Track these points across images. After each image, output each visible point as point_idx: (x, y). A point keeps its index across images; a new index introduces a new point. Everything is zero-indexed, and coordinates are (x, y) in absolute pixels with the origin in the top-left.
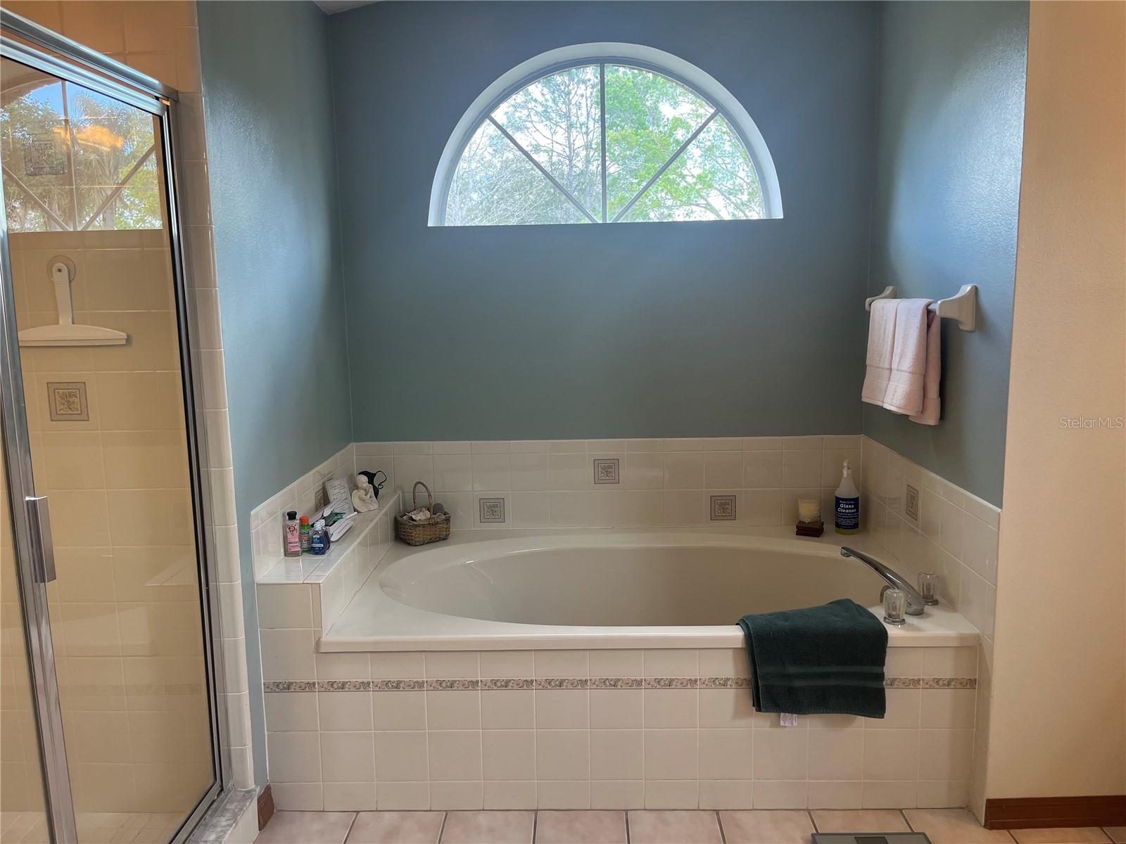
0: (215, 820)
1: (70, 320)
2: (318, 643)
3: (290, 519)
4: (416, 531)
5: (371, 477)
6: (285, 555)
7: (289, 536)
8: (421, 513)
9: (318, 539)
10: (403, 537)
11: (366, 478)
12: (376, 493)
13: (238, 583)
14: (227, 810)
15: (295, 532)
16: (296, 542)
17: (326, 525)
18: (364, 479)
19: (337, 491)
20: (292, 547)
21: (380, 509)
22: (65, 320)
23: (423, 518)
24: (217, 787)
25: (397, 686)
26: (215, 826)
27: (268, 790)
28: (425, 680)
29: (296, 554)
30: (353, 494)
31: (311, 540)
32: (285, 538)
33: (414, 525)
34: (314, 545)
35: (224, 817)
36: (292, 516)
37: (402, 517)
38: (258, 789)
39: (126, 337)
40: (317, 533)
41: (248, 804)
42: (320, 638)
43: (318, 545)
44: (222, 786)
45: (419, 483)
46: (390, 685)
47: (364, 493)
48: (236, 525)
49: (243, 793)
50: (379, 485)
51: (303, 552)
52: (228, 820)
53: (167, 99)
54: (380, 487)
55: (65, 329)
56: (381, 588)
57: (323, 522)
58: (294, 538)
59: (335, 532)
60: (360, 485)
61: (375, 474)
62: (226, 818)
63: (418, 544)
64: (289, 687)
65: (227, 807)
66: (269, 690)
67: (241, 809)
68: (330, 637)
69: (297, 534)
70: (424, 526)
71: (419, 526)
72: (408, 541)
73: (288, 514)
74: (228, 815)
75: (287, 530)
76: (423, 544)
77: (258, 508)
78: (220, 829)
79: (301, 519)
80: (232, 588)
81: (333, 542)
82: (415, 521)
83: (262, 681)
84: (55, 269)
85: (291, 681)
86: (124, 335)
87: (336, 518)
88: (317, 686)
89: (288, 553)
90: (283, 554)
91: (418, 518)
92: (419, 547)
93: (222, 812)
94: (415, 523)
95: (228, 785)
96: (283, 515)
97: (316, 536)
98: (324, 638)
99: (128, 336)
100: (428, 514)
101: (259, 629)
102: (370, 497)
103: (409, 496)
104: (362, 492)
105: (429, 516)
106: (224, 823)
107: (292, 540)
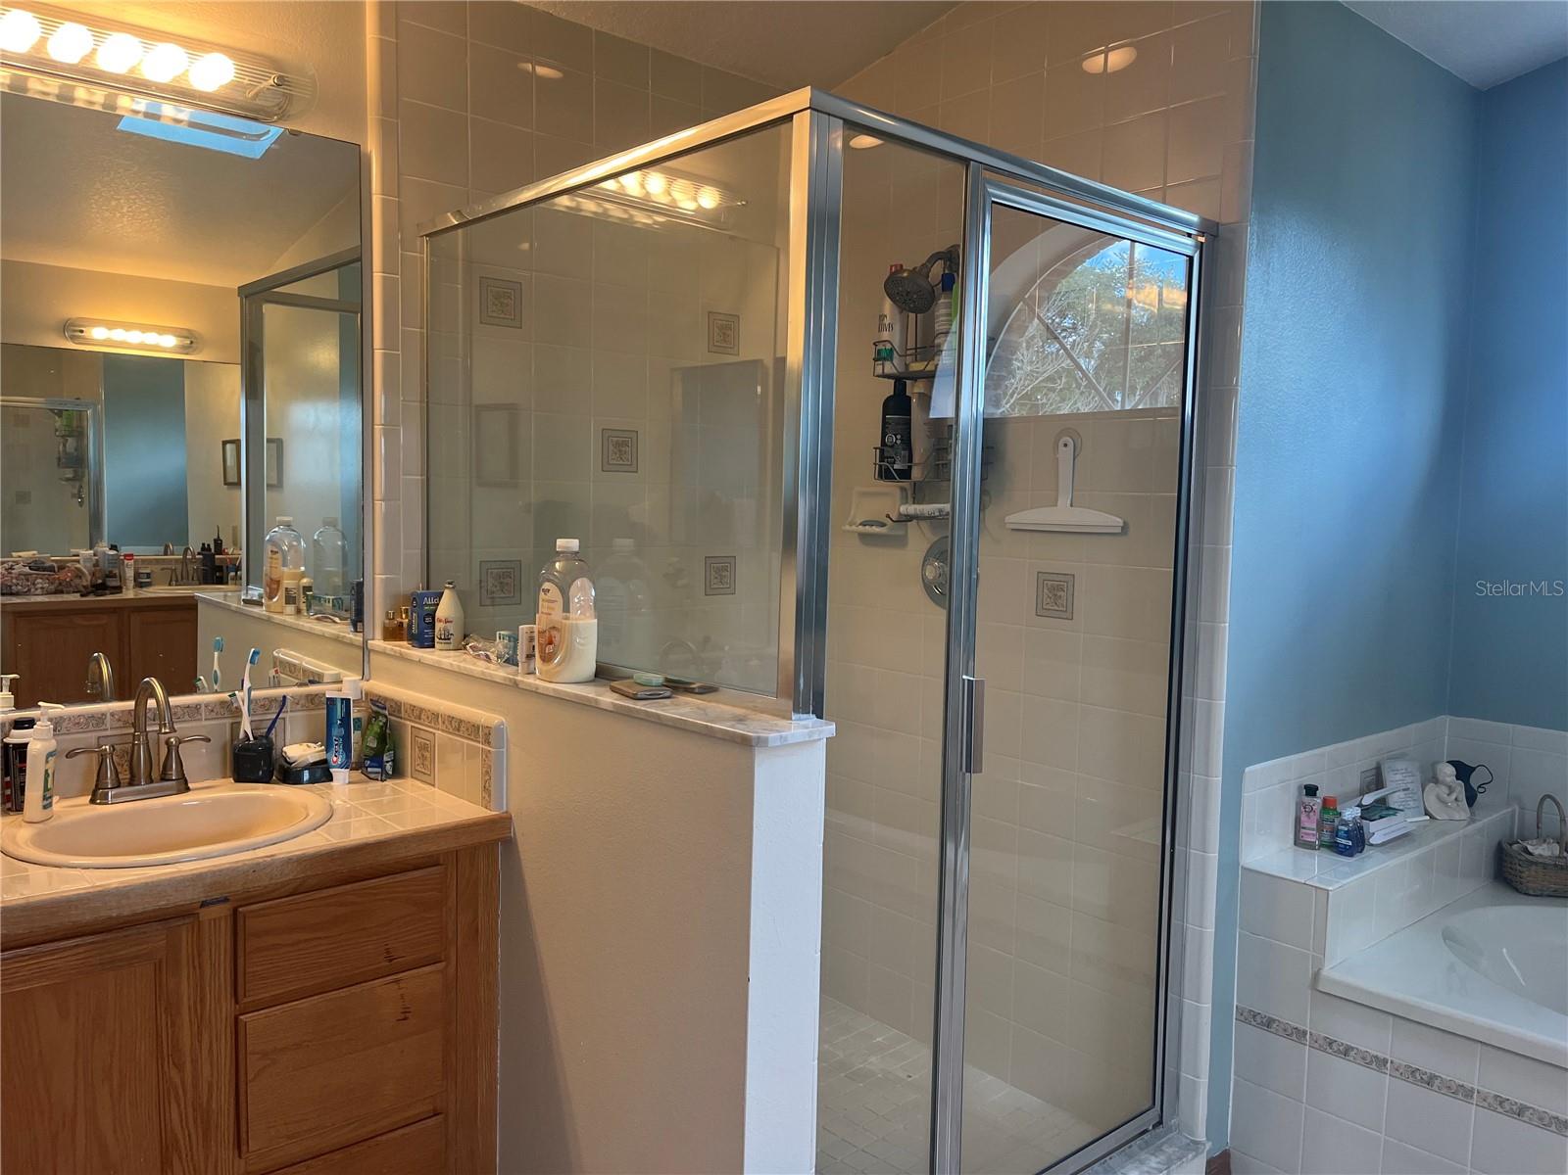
0: (1143, 1156)
1: (1069, 502)
2: (1316, 976)
3: (1307, 794)
4: (1529, 870)
5: (1463, 771)
6: (1295, 844)
7: (1304, 818)
8: (1545, 846)
9: (1346, 832)
10: (1510, 877)
11: (1454, 769)
12: (1471, 798)
13: (1214, 856)
14: (1161, 1150)
15: (1312, 814)
16: (1313, 830)
17: (1362, 817)
18: (1451, 770)
19: (1399, 777)
20: (1306, 834)
21: (1472, 821)
22: (1064, 500)
23: (1547, 853)
24: (1154, 1114)
25: (1429, 1081)
26: (1142, 1162)
27: (1225, 1156)
28: (1475, 1087)
29: (1310, 846)
30: (1427, 789)
31: (1335, 833)
32: (1298, 820)
33: (1527, 860)
34: (1339, 840)
35: (1156, 1157)
36: (1311, 791)
37: (1511, 845)
38: (1208, 1145)
39: (1122, 524)
40: (1346, 823)
41: (1190, 1156)
42: (1320, 969)
43: (1344, 842)
44: (1161, 1117)
45: (1549, 797)
46: (1417, 1075)
47: (1447, 792)
48: (1220, 778)
49: (1188, 1141)
50: (1479, 787)
51: (1321, 845)
52: (1159, 1163)
53: (1202, 234)
54: (1481, 790)
55: (1062, 514)
56: (1445, 940)
57: (1358, 812)
58: (1310, 823)
59: (1379, 831)
60: (1441, 778)
61: (1474, 769)
62: (1158, 1160)
63: (1531, 892)
64: (1268, 1023)
65: (1163, 1148)
66: (1242, 1018)
67: (1180, 1159)
68: (1334, 971)
69: (1315, 817)
70: (1545, 866)
71: (1536, 864)
72: (1514, 884)
73: (1306, 787)
74: (1162, 1158)
75: (1301, 806)
76: (1541, 896)
77: (1258, 766)
78: (1146, 1169)
79: (1325, 801)
80: (1204, 861)
81: (1372, 845)
82: (1531, 854)
83: (1235, 1003)
84: (1061, 443)
85: (1274, 1017)
86: (1120, 522)
87: (1384, 813)
88: (1308, 1036)
89: (1298, 842)
90: (1292, 842)
91: (1536, 852)
92: (1530, 898)
93: (1156, 1151)
94: (1527, 856)
95: (1170, 1121)
96: (1299, 787)
97: (1343, 827)
98: (1326, 972)
99: (1124, 523)
100: (1556, 850)
101: (1238, 930)
102: (1456, 799)
103: (1531, 816)
104: (1444, 790)
105: (1557, 852)
106: (1154, 1165)
107: (1307, 825)
